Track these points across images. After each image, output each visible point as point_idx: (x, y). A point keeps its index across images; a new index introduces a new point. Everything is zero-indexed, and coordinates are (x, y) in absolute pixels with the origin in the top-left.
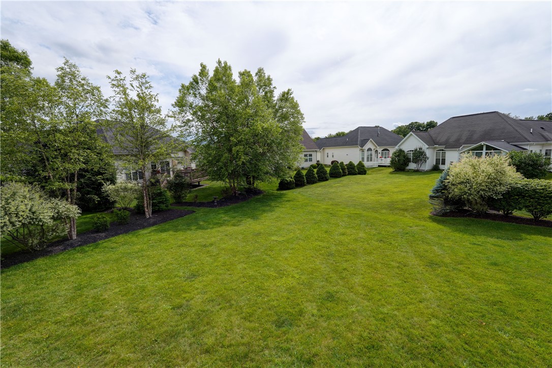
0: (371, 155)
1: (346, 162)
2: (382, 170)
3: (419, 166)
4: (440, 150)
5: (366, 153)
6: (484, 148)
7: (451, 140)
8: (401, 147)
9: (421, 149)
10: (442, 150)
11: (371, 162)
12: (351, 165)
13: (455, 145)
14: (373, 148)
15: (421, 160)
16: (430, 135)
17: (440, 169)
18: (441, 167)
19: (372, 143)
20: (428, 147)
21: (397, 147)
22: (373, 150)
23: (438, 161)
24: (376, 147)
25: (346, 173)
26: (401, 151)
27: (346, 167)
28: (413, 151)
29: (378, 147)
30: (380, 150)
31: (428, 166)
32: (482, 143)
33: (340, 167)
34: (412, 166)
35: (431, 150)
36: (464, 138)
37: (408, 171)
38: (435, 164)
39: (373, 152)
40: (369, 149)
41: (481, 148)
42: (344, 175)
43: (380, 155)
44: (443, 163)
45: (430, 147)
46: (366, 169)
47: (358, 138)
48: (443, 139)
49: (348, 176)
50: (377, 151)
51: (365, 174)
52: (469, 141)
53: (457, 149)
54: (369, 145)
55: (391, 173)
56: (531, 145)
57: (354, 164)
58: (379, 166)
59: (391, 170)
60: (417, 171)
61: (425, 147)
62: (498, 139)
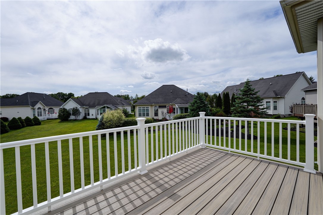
0: (41, 112)
1: (23, 118)
2: (51, 121)
3: (77, 117)
4: (86, 109)
5: (36, 111)
6: (106, 107)
7: (91, 104)
8: (64, 107)
9: (76, 108)
10: (87, 109)
11: (41, 117)
12: (28, 119)
13: (93, 106)
14: (42, 107)
15: (77, 114)
16: (80, 101)
17: (87, 118)
18: (88, 117)
19: (41, 104)
20: (80, 107)
21: (61, 107)
22: (42, 109)
23: (85, 114)
24: (44, 107)
25: (24, 125)
26: (64, 109)
27: (24, 121)
28: (72, 109)
29: (46, 107)
30: (47, 109)
31: (81, 117)
32: (105, 105)
33: (19, 121)
34: (72, 117)
35: (82, 109)
36: (96, 103)
37: (70, 121)
38: (84, 115)
39: (42, 110)
40: (39, 108)
41: (104, 107)
42: (23, 127)
43: (47, 112)
44: (89, 115)
45: (82, 107)
46: (40, 121)
47: (28, 100)
48: (87, 103)
49: (26, 128)
50: (45, 109)
51: (40, 125)
52: (99, 104)
53: (95, 108)
54: (38, 105)
55: (59, 122)
56: (120, 106)
57: (30, 119)
58: (47, 119)
59: (59, 120)
60: (75, 120)
61: (79, 107)
62: (109, 104)
